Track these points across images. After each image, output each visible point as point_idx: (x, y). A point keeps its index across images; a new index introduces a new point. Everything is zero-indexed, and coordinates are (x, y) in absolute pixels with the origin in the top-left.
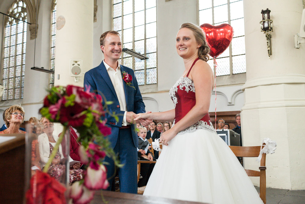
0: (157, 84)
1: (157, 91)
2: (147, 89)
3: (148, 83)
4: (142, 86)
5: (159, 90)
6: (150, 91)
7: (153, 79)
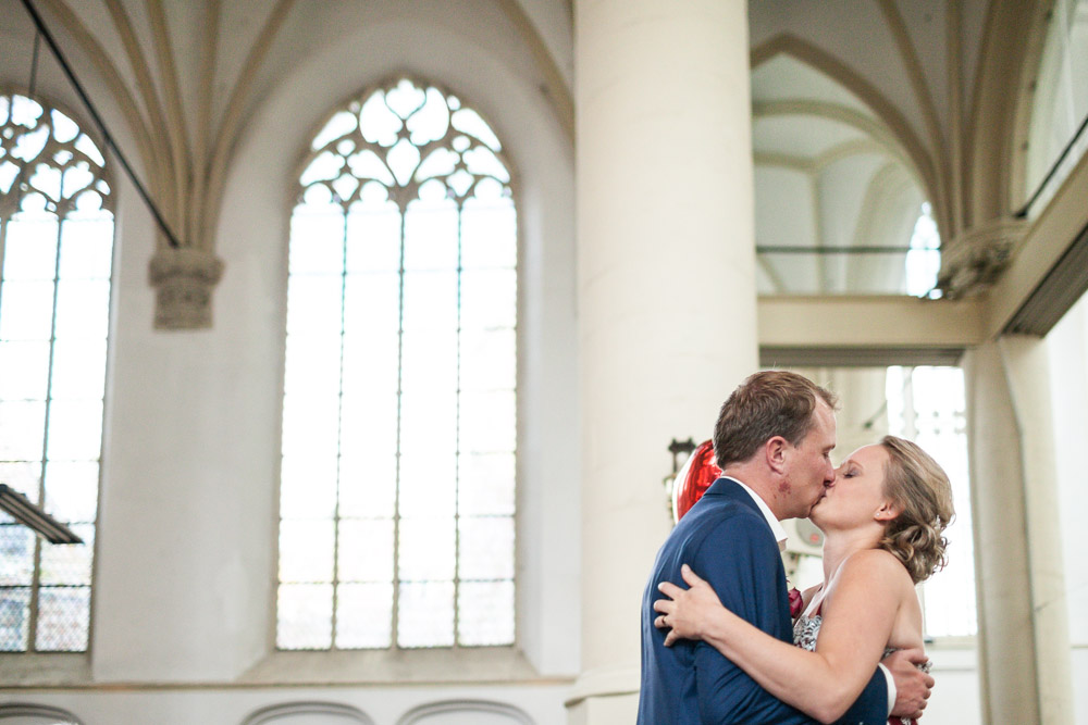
0: (88, 654)
1: (89, 683)
2: (41, 669)
3: (42, 645)
4: (15, 656)
5: (99, 677)
6: (55, 678)
7: (70, 630)
